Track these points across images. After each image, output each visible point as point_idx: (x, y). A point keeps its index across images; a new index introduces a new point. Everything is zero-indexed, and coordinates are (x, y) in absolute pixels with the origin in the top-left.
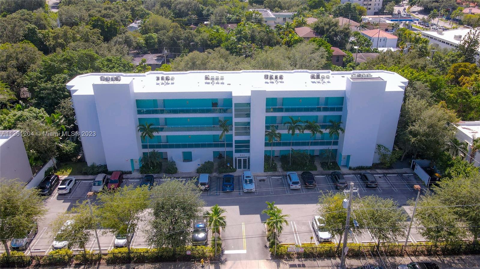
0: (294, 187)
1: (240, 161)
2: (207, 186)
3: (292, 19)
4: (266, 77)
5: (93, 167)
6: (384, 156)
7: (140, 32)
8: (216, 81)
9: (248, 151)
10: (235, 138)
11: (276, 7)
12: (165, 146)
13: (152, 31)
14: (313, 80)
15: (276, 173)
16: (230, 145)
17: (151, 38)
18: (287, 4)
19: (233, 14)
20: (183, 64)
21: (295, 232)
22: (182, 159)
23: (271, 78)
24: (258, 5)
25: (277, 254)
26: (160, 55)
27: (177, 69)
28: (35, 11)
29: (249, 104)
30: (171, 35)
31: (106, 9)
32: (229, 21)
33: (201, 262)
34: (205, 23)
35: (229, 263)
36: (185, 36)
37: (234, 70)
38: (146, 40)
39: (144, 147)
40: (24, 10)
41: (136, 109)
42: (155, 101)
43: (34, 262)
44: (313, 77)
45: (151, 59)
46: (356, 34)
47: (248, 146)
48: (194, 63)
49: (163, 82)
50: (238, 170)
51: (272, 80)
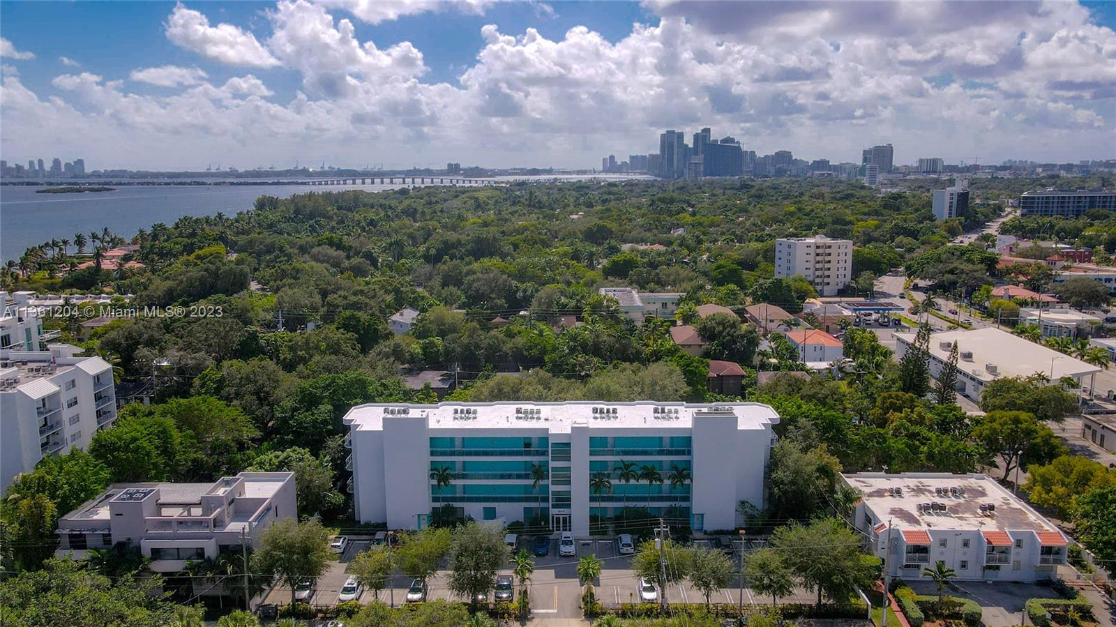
0: (624, 550)
1: (558, 519)
2: (514, 547)
3: (678, 304)
4: (595, 411)
5: (367, 524)
6: (751, 517)
7: (413, 334)
8: (530, 416)
9: (569, 506)
10: (552, 488)
11: (650, 282)
12: (462, 499)
13: (434, 333)
14: (656, 415)
15: (606, 537)
16: (546, 500)
17: (432, 344)
18: (672, 277)
19: (571, 298)
20: (485, 391)
21: (617, 595)
22: (482, 517)
23: (602, 412)
24: (617, 280)
25: (591, 613)
26: (445, 372)
27: (478, 399)
28: (235, 295)
29: (568, 445)
30: (466, 341)
31: (355, 294)
32: (564, 310)
33: (504, 618)
34: (522, 313)
35: (536, 621)
36: (489, 344)
37: (556, 400)
38: (424, 348)
39: (435, 500)
40: (221, 295)
41: (429, 449)
42: (452, 439)
43: (320, 615)
44: (656, 411)
45: (434, 379)
46: (777, 338)
47: (569, 499)
48: (500, 390)
49: (463, 415)
50: (556, 532)
51: (603, 415)
